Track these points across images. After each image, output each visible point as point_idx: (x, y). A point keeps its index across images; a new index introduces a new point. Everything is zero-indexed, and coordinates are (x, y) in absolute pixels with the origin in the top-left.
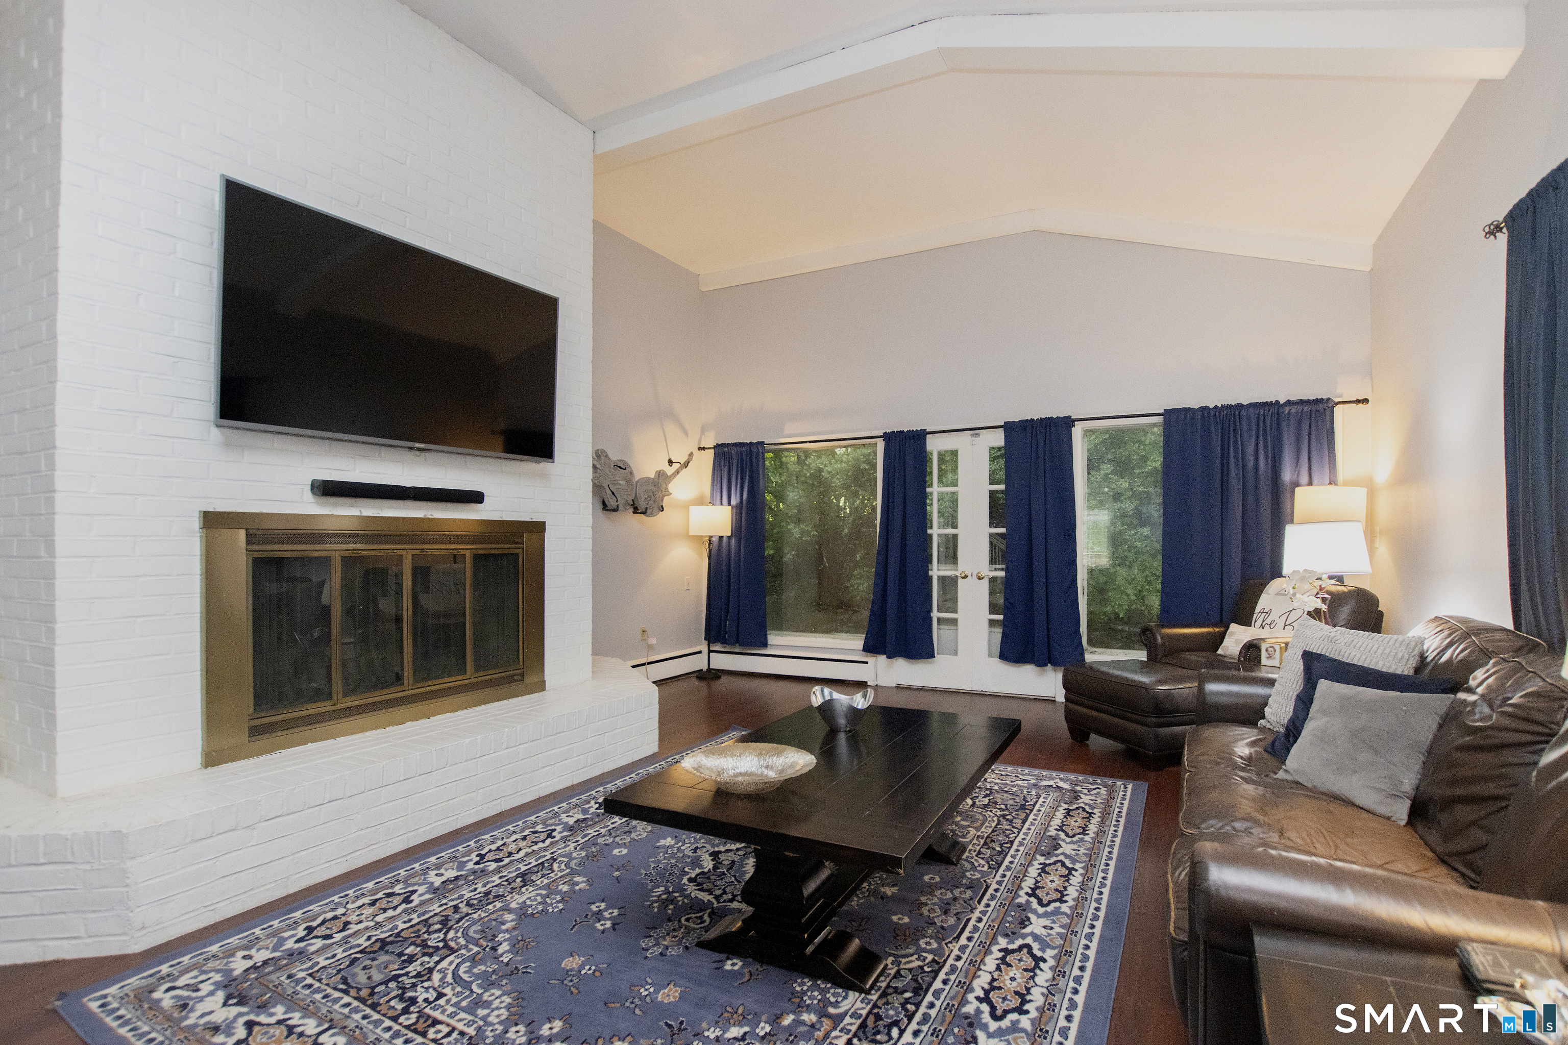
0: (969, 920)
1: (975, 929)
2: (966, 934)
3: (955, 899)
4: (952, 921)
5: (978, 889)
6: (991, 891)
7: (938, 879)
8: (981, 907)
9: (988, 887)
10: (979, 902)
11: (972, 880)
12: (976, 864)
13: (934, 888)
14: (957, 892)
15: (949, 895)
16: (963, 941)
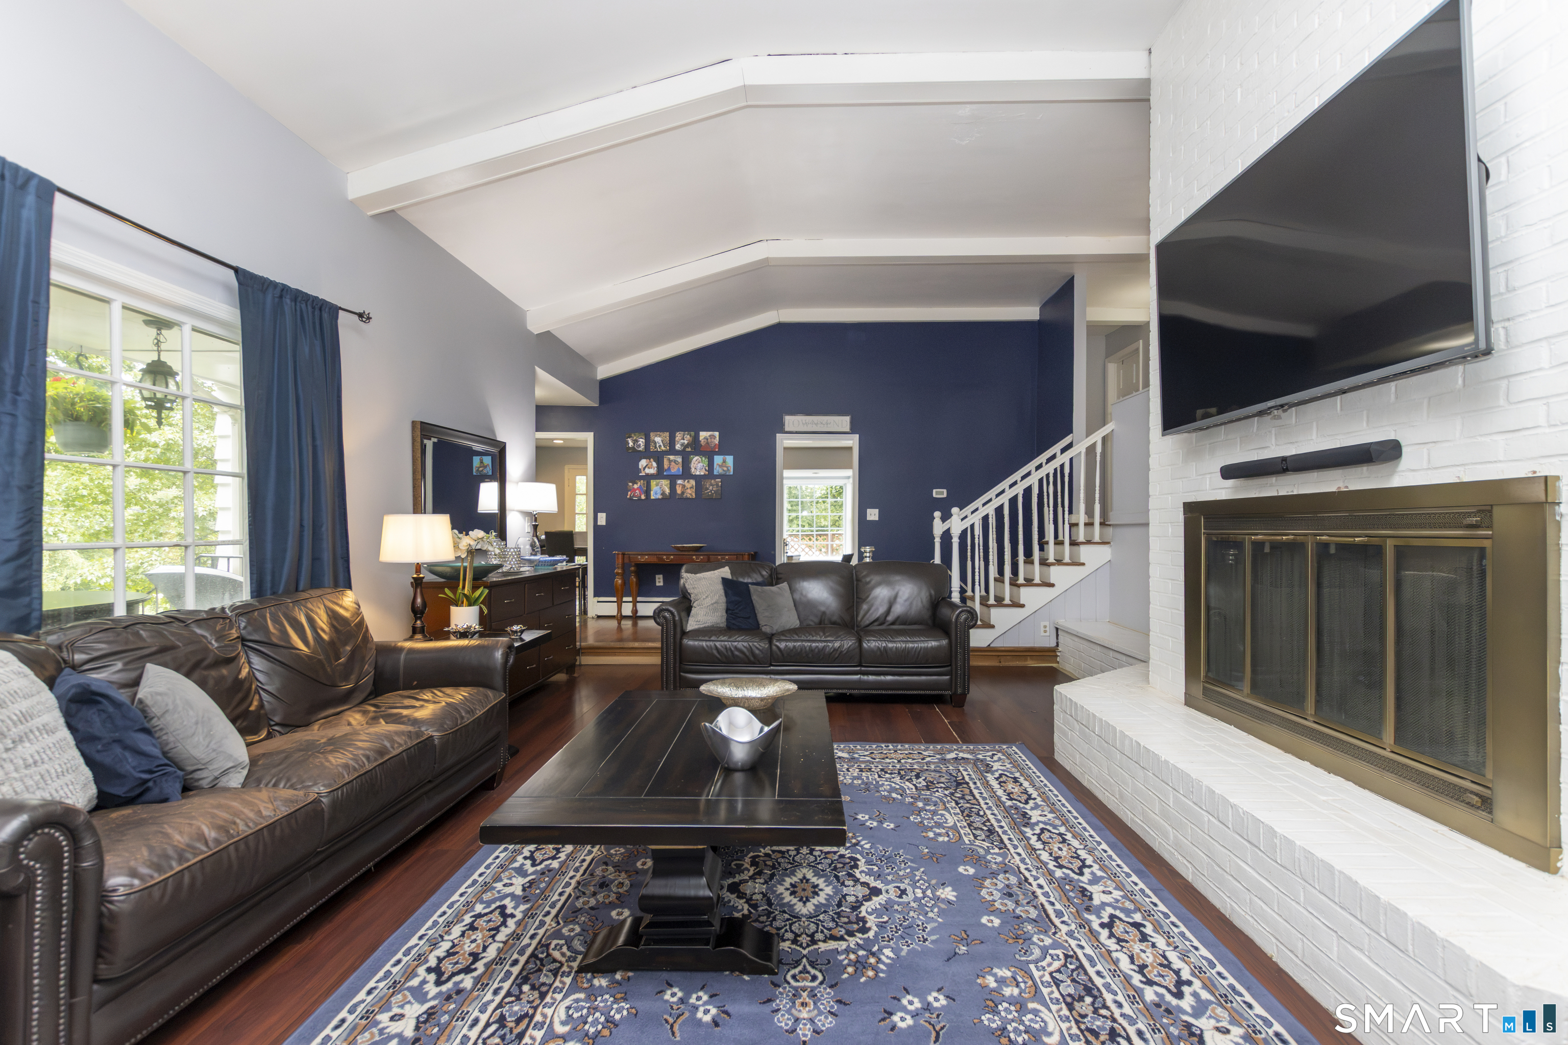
0: (583, 875)
1: (577, 870)
2: (585, 864)
3: (594, 894)
4: (598, 872)
5: (569, 913)
6: (554, 912)
7: (614, 914)
8: (569, 890)
9: (557, 916)
10: (570, 895)
11: (573, 922)
12: (565, 949)
13: (617, 901)
14: (593, 902)
15: (600, 897)
16: (589, 858)
